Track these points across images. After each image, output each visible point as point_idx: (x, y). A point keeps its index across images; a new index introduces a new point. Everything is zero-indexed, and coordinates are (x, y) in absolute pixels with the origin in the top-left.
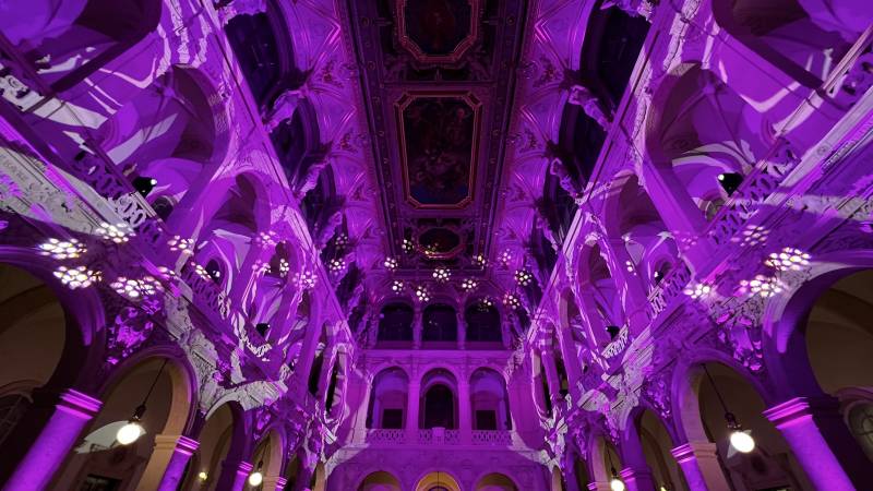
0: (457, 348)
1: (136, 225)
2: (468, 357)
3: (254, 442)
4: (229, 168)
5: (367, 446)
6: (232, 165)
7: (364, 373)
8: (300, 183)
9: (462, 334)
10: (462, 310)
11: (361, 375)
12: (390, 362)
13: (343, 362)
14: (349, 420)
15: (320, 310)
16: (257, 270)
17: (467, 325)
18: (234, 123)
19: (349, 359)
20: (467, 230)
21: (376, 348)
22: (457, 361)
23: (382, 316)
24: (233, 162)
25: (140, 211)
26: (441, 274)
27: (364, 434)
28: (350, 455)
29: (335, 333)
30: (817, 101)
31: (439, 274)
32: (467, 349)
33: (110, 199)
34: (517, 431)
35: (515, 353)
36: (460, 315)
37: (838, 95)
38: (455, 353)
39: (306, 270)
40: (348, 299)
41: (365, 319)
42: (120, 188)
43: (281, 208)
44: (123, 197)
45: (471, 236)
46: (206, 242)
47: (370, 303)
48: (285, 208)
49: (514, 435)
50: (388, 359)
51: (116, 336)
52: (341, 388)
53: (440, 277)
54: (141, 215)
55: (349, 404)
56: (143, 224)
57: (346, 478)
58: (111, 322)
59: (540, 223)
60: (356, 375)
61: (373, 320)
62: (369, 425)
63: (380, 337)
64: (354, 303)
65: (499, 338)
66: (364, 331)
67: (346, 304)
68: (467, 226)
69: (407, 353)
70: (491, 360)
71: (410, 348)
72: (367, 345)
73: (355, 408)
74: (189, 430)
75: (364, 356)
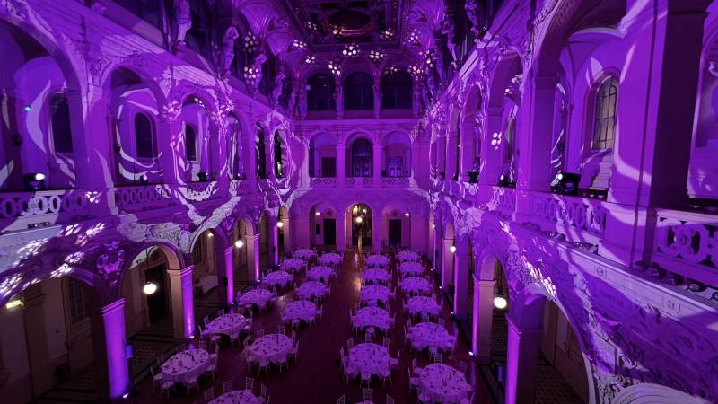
0: (372, 117)
1: (58, 209)
2: (382, 124)
3: (228, 237)
4: (91, 95)
5: (311, 189)
6: (91, 88)
7: (302, 139)
8: (174, 31)
9: (377, 104)
10: (377, 81)
11: (300, 141)
12: (319, 129)
13: (283, 135)
14: (297, 172)
15: (247, 120)
16: (175, 146)
17: (382, 95)
18: (58, 37)
19: (286, 131)
20: (376, 11)
21: (307, 118)
22: (373, 127)
23: (308, 88)
24: (90, 81)
25: (51, 199)
26: (351, 51)
27: (309, 181)
28: (301, 194)
29: (268, 125)
30: (642, 219)
31: (348, 51)
32: (381, 118)
33: (23, 213)
34: (414, 178)
35: (422, 120)
36: (376, 86)
37: (662, 228)
38: (371, 121)
39: (220, 104)
40: (272, 90)
41: (293, 95)
42: (21, 201)
43: (167, 74)
44: (30, 203)
45: (382, 14)
46: (121, 108)
47: (295, 79)
48: (171, 69)
49: (412, 180)
50: (319, 127)
51: (105, 272)
52: (285, 154)
53: (350, 54)
54: (55, 201)
55: (295, 162)
56: (62, 203)
57: (301, 206)
58: (96, 271)
59: (447, 28)
60: (295, 140)
61: (301, 93)
62: (311, 174)
63: (310, 108)
64: (278, 93)
65: (410, 106)
66: (294, 106)
67: (272, 95)
68: (375, 7)
69: (333, 122)
70: (400, 126)
71: (335, 118)
72: (300, 116)
73: (299, 164)
74: (183, 265)
75: (299, 126)
